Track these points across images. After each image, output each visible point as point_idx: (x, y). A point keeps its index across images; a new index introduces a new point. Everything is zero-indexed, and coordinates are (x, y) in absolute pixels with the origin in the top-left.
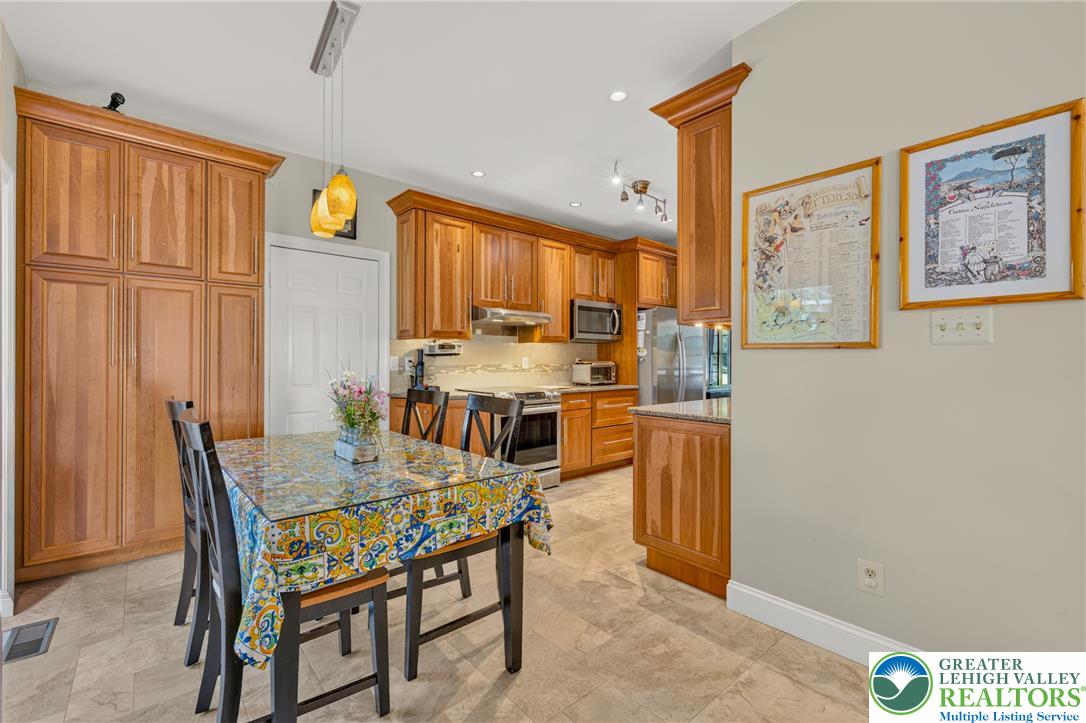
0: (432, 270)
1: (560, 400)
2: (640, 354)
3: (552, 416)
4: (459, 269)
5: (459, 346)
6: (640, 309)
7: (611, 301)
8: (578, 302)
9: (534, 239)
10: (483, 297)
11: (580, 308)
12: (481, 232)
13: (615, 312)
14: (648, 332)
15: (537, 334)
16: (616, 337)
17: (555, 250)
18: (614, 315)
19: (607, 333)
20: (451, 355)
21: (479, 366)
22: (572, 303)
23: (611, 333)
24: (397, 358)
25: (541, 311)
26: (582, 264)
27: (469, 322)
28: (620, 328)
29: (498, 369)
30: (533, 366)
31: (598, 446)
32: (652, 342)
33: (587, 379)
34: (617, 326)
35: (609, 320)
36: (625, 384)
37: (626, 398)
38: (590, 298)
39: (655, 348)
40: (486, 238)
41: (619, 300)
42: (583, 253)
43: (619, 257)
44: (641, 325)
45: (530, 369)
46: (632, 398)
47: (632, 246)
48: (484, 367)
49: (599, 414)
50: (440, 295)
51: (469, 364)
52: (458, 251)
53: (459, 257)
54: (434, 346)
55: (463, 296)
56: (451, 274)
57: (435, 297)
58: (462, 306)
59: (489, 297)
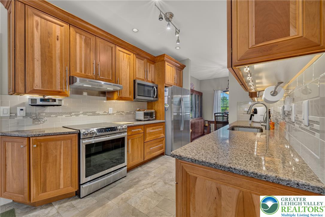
0: (33, 47)
1: (126, 130)
2: (166, 107)
3: (123, 139)
4: (58, 51)
5: (60, 100)
6: (166, 87)
7: (153, 82)
8: (138, 81)
9: (113, 46)
10: (78, 71)
11: (138, 84)
12: (76, 32)
13: (155, 87)
14: (169, 97)
15: (116, 96)
16: (155, 99)
17: (125, 54)
18: (154, 88)
19: (151, 97)
20: (54, 105)
21: (81, 113)
22: (134, 81)
23: (153, 97)
25: (117, 83)
26: (139, 64)
27: (66, 85)
28: (157, 95)
29: (94, 114)
30: (115, 112)
31: (147, 150)
32: (171, 101)
33: (142, 118)
34: (156, 94)
35: (152, 91)
36: (159, 120)
37: (160, 127)
38: (143, 80)
39: (172, 105)
40: (81, 38)
41: (156, 83)
42: (140, 59)
43: (156, 64)
44: (166, 94)
45: (113, 114)
46: (162, 126)
47: (162, 59)
48: (84, 113)
49: (147, 135)
50: (40, 65)
51: (72, 111)
52: (58, 40)
53: (58, 43)
54: (36, 100)
55: (62, 69)
56: (50, 52)
57: (36, 66)
58: (61, 75)
59: (83, 72)
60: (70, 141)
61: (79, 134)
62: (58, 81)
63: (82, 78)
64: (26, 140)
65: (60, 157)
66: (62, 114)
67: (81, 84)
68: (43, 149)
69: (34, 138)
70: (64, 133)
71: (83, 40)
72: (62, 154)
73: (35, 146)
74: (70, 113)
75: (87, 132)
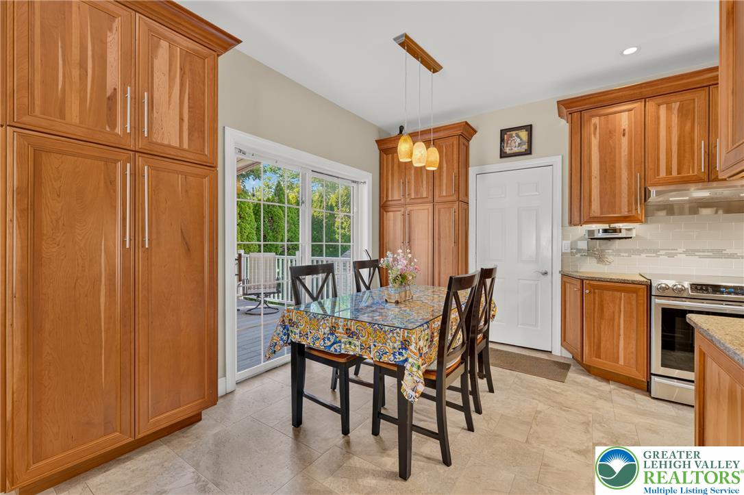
0: (590, 161)
4: (625, 153)
5: (629, 229)
10: (663, 175)
12: (660, 104)
21: (680, 250)
24: (569, 242)
40: (669, 109)
50: (598, 182)
51: (659, 248)
52: (624, 135)
53: (625, 141)
54: (593, 231)
55: (631, 179)
56: (613, 160)
57: (593, 186)
58: (629, 189)
59: (675, 173)
60: (634, 295)
61: (649, 287)
62: (625, 200)
63: (660, 188)
64: (579, 283)
65: (619, 317)
66: (640, 252)
67: (661, 199)
68: (597, 298)
69: (587, 282)
70: (625, 280)
71: (676, 112)
72: (622, 313)
73: (587, 291)
74: (656, 251)
75: (679, 286)
